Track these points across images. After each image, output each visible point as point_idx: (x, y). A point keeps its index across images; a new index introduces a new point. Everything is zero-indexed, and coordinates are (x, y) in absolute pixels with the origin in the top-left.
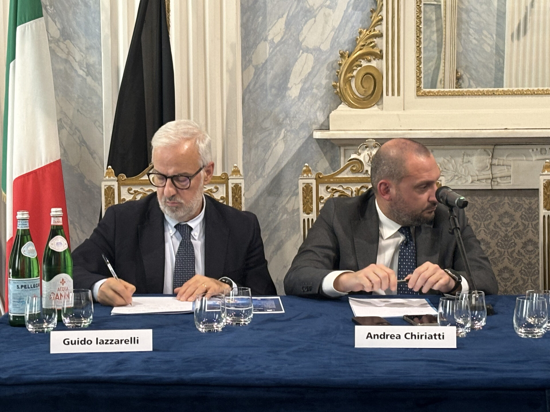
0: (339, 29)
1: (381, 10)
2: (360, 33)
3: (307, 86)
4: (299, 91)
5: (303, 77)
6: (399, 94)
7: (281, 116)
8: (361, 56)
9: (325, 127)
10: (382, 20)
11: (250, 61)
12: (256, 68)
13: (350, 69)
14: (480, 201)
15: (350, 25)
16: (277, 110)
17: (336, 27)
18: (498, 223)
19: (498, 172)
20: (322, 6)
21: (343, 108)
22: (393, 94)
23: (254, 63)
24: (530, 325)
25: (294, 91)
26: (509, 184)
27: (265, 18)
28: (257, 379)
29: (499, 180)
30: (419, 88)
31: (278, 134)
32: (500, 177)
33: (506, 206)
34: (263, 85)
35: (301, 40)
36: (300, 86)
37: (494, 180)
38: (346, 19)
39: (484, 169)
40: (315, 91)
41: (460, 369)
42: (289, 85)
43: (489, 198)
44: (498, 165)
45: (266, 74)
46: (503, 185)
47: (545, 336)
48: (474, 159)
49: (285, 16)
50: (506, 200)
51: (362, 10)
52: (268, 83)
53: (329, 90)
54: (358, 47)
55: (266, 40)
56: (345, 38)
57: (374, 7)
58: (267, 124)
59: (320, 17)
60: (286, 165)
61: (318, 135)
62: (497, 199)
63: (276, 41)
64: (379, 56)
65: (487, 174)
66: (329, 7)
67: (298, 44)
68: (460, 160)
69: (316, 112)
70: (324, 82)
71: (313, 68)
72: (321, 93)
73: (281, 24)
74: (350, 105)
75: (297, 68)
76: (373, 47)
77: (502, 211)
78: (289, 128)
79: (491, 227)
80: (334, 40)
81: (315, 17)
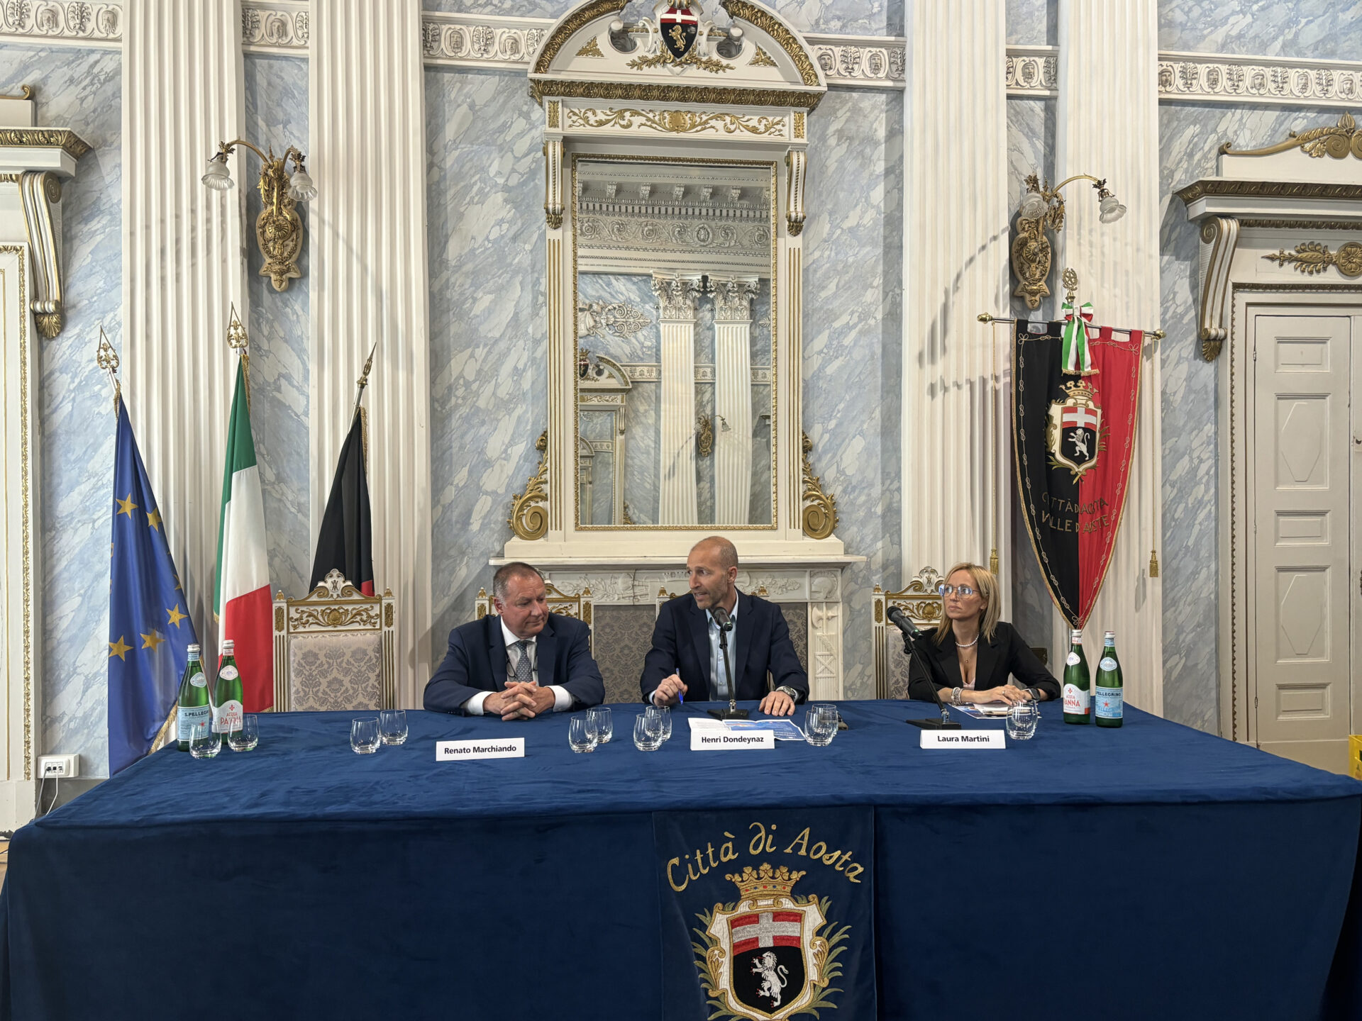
0: (512, 478)
1: (546, 462)
2: (530, 480)
3: (486, 521)
4: (479, 525)
5: (483, 514)
6: (560, 529)
7: (465, 546)
8: (530, 499)
9: (501, 555)
10: (547, 470)
11: (438, 501)
12: (444, 507)
13: (521, 509)
14: (624, 615)
15: (521, 474)
16: (462, 540)
17: (510, 473)
18: (639, 632)
19: (638, 591)
20: (498, 459)
21: (515, 539)
22: (556, 529)
23: (442, 503)
24: (648, 739)
25: (475, 526)
26: (647, 601)
27: (451, 466)
28: (388, 813)
30: (577, 524)
31: (462, 560)
32: (640, 596)
33: (645, 618)
34: (450, 520)
35: (481, 484)
36: (480, 521)
37: (634, 597)
38: (518, 469)
39: (627, 589)
40: (492, 525)
41: (579, 792)
42: (471, 521)
43: (632, 612)
44: (638, 585)
45: (452, 512)
46: (643, 601)
47: (660, 748)
48: (620, 581)
49: (468, 465)
50: (645, 613)
51: (531, 462)
52: (454, 519)
53: (504, 525)
54: (528, 491)
55: (452, 484)
56: (518, 483)
57: (540, 460)
58: (453, 552)
59: (497, 467)
60: (468, 586)
61: (492, 562)
62: (638, 613)
63: (460, 486)
64: (545, 498)
65: (630, 592)
66: (505, 459)
67: (479, 488)
68: (608, 582)
69: (493, 543)
70: (500, 519)
71: (491, 507)
72: (498, 527)
73: (465, 472)
74: (522, 538)
75: (477, 507)
76: (540, 491)
77: (641, 622)
78: (471, 556)
79: (633, 635)
80: (508, 485)
81: (493, 466)
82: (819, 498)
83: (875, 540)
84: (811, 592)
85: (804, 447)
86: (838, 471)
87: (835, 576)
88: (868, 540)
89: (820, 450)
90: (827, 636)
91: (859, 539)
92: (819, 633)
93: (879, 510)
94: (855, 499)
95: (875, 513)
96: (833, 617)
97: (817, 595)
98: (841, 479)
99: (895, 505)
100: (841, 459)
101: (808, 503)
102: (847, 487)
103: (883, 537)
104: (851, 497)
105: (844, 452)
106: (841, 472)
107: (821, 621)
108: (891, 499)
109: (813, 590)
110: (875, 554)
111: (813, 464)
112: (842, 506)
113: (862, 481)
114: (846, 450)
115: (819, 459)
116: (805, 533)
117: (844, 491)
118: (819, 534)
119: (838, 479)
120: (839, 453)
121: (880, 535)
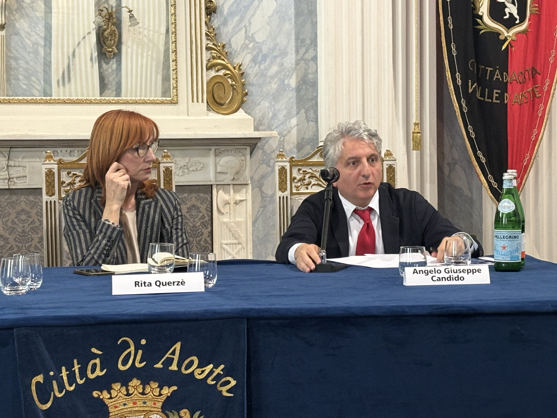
18: (16, 220)
19: (14, 173)
26: (25, 184)
29: (15, 180)
32: (17, 178)
33: (23, 204)
37: (11, 180)
43: (6, 197)
44: (14, 166)
46: (20, 185)
50: (23, 198)
62: (14, 198)
65: (4, 174)
77: (19, 208)
79: (9, 224)
82: (225, 67)
83: (288, 116)
84: (217, 173)
85: (207, 8)
86: (247, 37)
87: (244, 155)
88: (281, 116)
89: (225, 13)
90: (235, 223)
91: (271, 114)
92: (226, 219)
93: (293, 82)
94: (267, 69)
95: (289, 85)
96: (241, 201)
97: (223, 177)
98: (250, 46)
99: (311, 76)
100: (250, 23)
101: (213, 73)
102: (257, 55)
103: (298, 113)
104: (262, 67)
105: (253, 15)
106: (250, 38)
107: (228, 206)
108: (306, 69)
109: (218, 170)
110: (289, 132)
111: (219, 28)
112: (252, 77)
113: (274, 49)
114: (255, 13)
115: (225, 23)
116: (209, 108)
117: (254, 60)
118: (225, 109)
119: (247, 46)
120: (248, 16)
121: (294, 111)
